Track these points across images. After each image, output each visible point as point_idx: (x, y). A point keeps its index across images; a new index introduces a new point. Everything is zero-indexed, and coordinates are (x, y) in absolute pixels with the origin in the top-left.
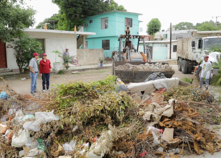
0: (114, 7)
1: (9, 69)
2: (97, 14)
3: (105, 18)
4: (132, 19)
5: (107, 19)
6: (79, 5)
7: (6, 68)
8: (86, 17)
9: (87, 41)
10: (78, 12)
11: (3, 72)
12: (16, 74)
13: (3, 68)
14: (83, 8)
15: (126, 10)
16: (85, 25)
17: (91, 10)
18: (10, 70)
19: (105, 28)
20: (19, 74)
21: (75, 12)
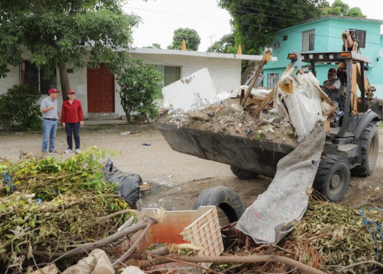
0: (339, 11)
1: (117, 115)
2: (295, 25)
3: (310, 31)
4: (365, 33)
5: (312, 33)
6: (260, 9)
7: (113, 114)
8: (276, 30)
9: (278, 74)
10: (258, 21)
11: (106, 120)
12: (119, 125)
13: (109, 112)
14: (268, 15)
15: (364, 17)
16: (275, 45)
17: (284, 17)
18: (119, 116)
19: (308, 49)
20: (124, 125)
21: (254, 22)
